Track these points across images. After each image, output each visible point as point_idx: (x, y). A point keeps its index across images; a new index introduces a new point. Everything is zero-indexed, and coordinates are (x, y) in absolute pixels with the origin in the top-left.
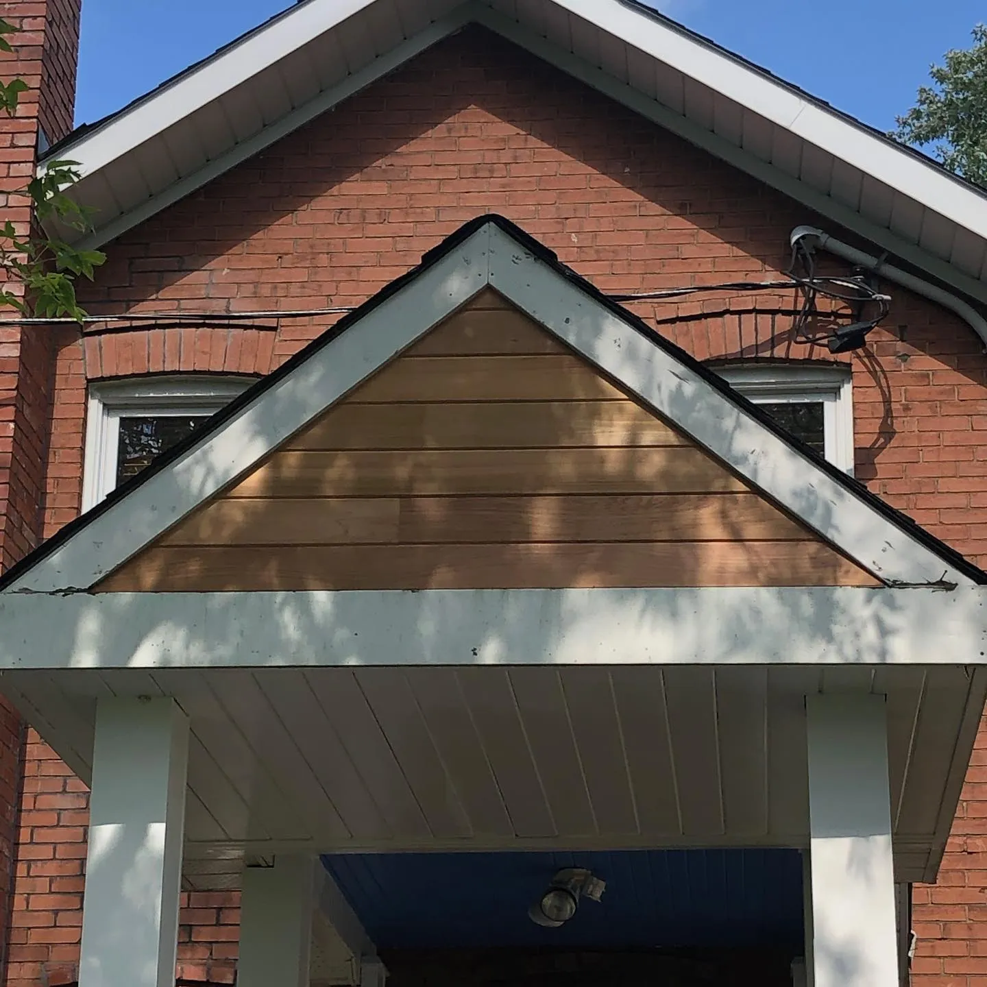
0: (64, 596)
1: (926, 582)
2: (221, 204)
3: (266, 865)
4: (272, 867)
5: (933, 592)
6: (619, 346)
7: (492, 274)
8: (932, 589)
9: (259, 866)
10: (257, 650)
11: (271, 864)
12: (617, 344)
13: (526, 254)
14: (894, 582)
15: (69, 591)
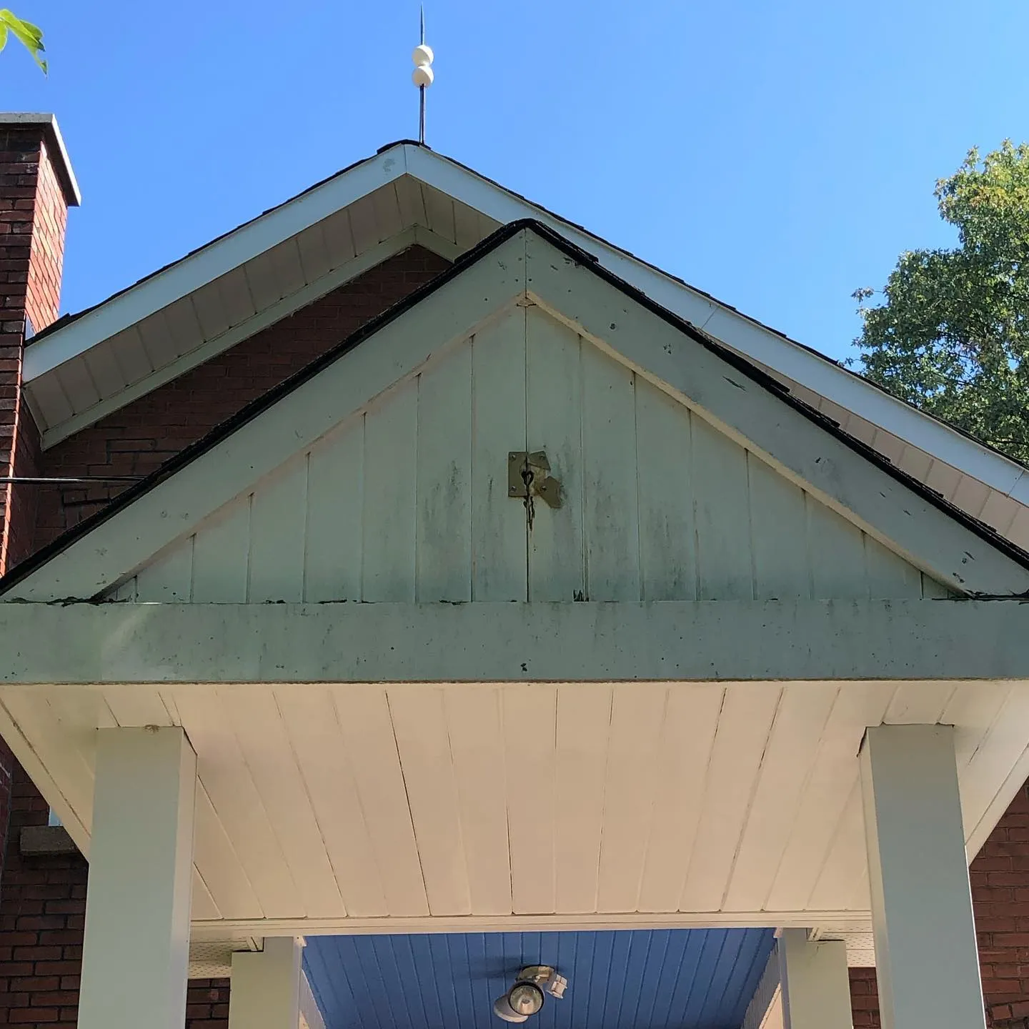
0: (63, 606)
1: (1011, 594)
2: (191, 394)
3: (256, 950)
4: (262, 951)
5: (1020, 604)
6: (670, 352)
7: (530, 280)
8: (1019, 602)
9: (250, 951)
10: (281, 665)
11: (261, 949)
12: (668, 350)
13: (566, 259)
14: (978, 593)
15: (69, 601)
